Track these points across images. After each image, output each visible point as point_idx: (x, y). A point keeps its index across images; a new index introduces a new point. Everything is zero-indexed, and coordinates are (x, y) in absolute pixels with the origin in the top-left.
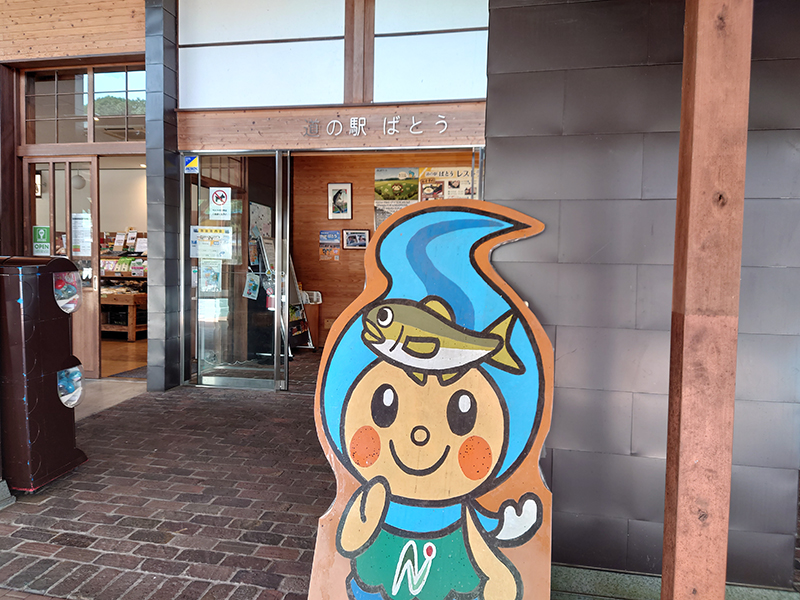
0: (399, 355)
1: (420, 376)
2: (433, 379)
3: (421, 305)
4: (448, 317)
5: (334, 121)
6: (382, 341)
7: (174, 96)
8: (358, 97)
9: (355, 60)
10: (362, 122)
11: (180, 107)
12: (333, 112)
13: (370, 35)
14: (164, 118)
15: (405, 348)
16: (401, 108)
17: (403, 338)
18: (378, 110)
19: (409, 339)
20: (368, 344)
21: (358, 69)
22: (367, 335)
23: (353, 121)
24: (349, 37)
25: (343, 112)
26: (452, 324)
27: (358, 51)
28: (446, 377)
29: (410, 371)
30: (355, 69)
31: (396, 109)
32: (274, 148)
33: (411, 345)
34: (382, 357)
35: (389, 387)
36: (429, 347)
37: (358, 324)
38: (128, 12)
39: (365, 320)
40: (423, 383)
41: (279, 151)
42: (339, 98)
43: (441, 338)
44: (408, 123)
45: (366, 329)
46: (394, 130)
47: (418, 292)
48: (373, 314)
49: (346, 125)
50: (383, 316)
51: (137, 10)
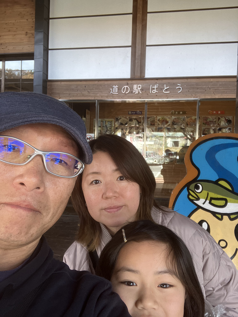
0: (207, 206)
1: (220, 216)
2: (226, 218)
3: (216, 183)
4: (230, 188)
5: (126, 87)
6: (198, 199)
7: (46, 73)
8: (138, 75)
9: (137, 57)
10: (139, 87)
11: (49, 79)
12: (125, 82)
13: (144, 45)
14: (43, 84)
15: (210, 203)
16: (159, 81)
17: (209, 198)
18: (147, 81)
19: (212, 199)
20: (192, 201)
21: (138, 62)
22: (190, 197)
23: (135, 86)
24: (134, 46)
25: (130, 82)
26: (232, 192)
27: (138, 52)
28: (232, 217)
29: (214, 214)
30: (136, 61)
31: (156, 81)
32: (95, 99)
33: (213, 202)
34: (199, 207)
35: (205, 221)
36: (222, 203)
37: (185, 191)
38: (24, 32)
39: (188, 189)
40: (221, 219)
41: (98, 101)
42: (128, 75)
43: (228, 199)
44: (162, 88)
45: (189, 194)
46: (155, 91)
47: (214, 177)
48: (192, 186)
49: (132, 89)
50: (198, 188)
51: (28, 31)
